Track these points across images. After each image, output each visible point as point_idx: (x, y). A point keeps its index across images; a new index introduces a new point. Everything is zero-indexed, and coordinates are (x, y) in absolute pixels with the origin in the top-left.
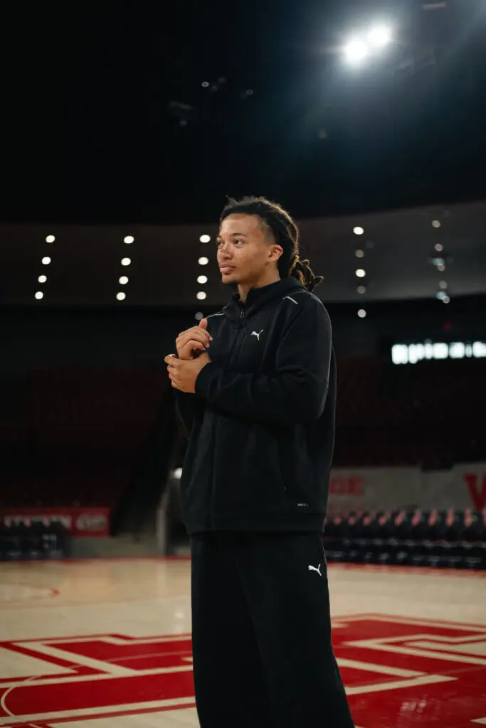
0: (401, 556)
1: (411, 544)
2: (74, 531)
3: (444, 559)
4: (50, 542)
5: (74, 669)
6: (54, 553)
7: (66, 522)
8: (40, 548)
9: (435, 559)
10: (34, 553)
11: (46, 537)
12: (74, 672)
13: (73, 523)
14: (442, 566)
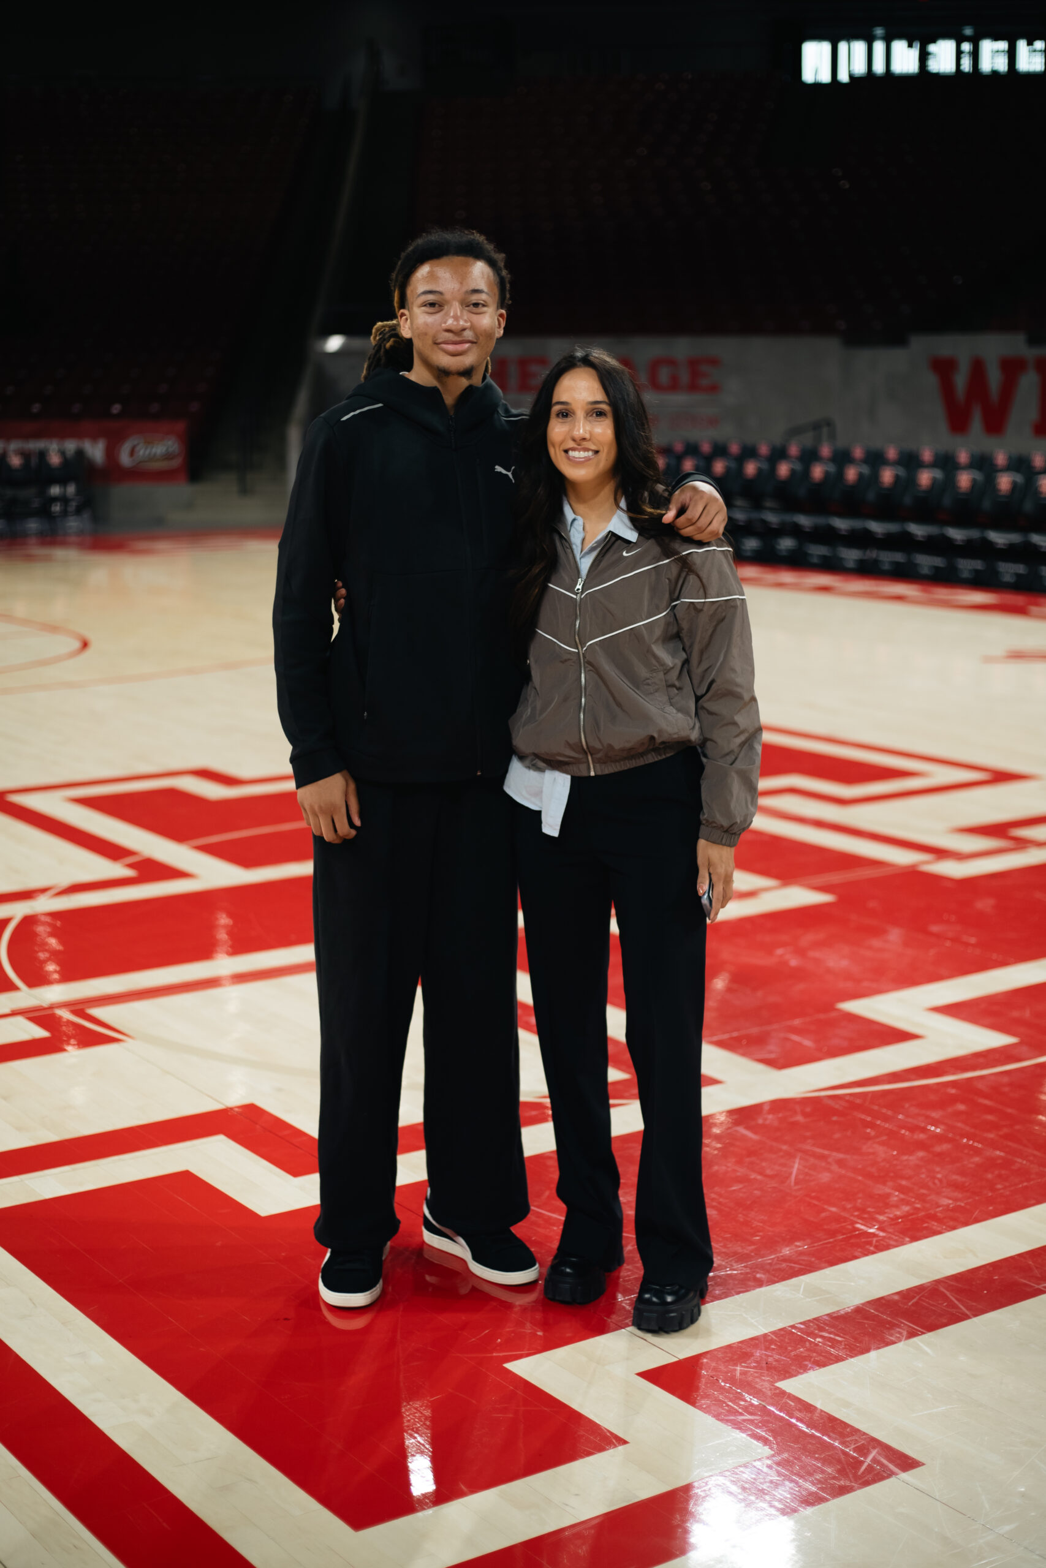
0: (786, 544)
1: (804, 521)
2: (113, 472)
3: (872, 554)
4: (64, 500)
5: (131, 866)
6: (73, 523)
7: (96, 451)
8: (44, 512)
9: (851, 555)
10: (33, 525)
11: (55, 490)
12: (129, 873)
13: (111, 453)
14: (867, 570)
